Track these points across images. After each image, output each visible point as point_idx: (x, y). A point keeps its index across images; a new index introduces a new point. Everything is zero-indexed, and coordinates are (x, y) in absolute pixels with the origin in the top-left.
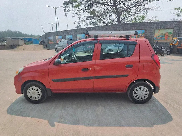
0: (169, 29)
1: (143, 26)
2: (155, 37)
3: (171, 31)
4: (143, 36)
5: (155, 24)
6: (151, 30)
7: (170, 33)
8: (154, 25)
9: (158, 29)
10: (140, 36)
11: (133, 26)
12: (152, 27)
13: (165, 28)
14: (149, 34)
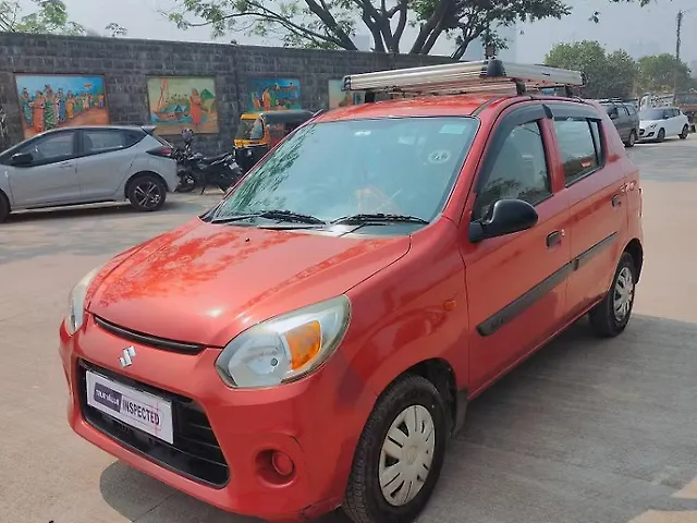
0: (200, 76)
1: (90, 55)
2: (152, 110)
3: (208, 84)
4: (99, 108)
5: (141, 49)
6: (131, 77)
7: (206, 93)
8: (137, 58)
9: (160, 75)
10: (86, 105)
11: (41, 54)
12: (130, 66)
13: (186, 72)
14: (127, 97)
